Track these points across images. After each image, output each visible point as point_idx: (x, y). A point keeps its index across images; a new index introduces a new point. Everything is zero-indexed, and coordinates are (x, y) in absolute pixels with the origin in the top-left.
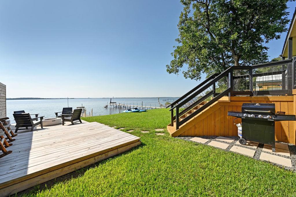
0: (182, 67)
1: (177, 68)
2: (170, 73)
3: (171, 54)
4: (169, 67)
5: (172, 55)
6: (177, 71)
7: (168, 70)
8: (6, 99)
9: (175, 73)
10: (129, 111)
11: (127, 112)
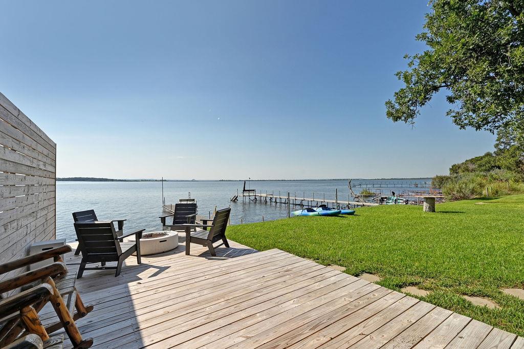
0: (423, 104)
1: (412, 108)
2: (396, 119)
3: (397, 75)
4: (393, 107)
5: (399, 78)
6: (411, 115)
7: (390, 114)
8: (56, 179)
9: (406, 120)
10: (311, 214)
11: (306, 216)
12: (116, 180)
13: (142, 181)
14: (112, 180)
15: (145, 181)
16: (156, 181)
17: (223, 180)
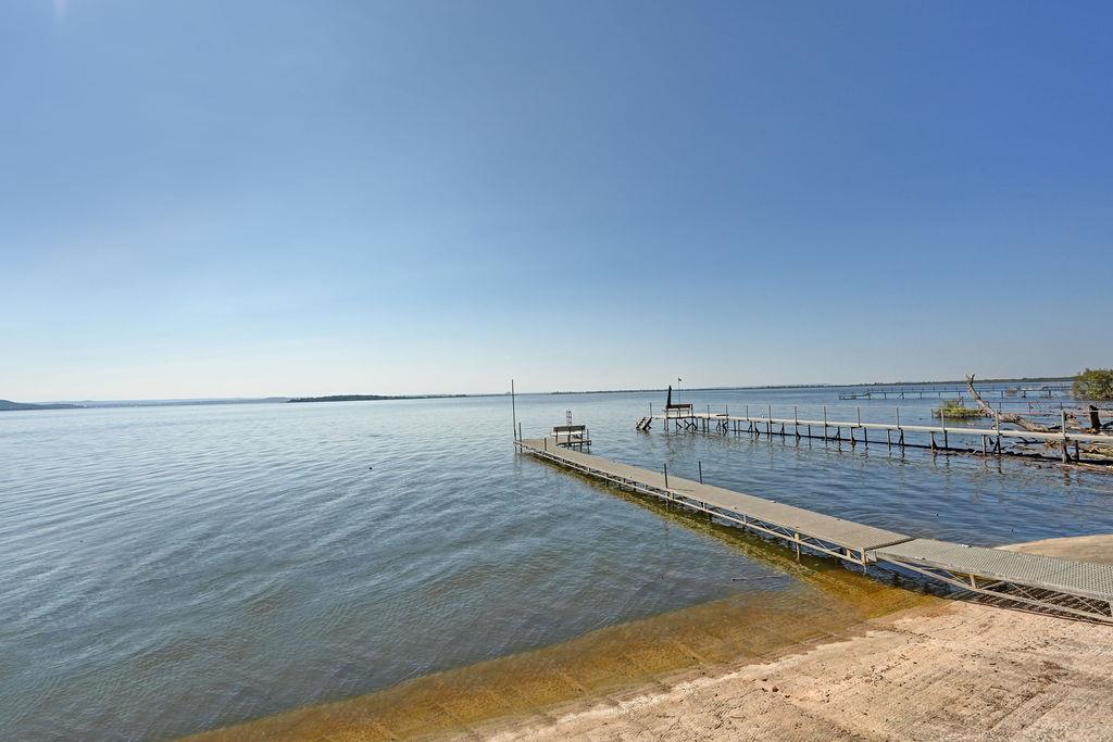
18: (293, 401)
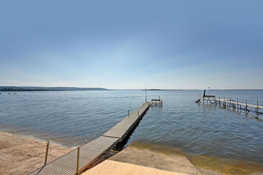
12: (163, 90)
13: (172, 90)
14: (162, 90)
15: (174, 90)
16: (178, 90)
17: (212, 90)
18: (143, 90)
